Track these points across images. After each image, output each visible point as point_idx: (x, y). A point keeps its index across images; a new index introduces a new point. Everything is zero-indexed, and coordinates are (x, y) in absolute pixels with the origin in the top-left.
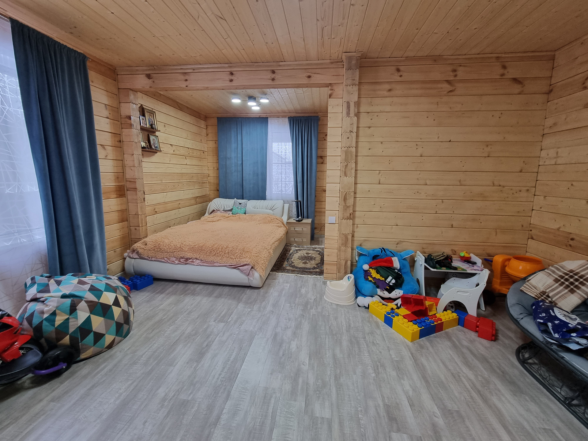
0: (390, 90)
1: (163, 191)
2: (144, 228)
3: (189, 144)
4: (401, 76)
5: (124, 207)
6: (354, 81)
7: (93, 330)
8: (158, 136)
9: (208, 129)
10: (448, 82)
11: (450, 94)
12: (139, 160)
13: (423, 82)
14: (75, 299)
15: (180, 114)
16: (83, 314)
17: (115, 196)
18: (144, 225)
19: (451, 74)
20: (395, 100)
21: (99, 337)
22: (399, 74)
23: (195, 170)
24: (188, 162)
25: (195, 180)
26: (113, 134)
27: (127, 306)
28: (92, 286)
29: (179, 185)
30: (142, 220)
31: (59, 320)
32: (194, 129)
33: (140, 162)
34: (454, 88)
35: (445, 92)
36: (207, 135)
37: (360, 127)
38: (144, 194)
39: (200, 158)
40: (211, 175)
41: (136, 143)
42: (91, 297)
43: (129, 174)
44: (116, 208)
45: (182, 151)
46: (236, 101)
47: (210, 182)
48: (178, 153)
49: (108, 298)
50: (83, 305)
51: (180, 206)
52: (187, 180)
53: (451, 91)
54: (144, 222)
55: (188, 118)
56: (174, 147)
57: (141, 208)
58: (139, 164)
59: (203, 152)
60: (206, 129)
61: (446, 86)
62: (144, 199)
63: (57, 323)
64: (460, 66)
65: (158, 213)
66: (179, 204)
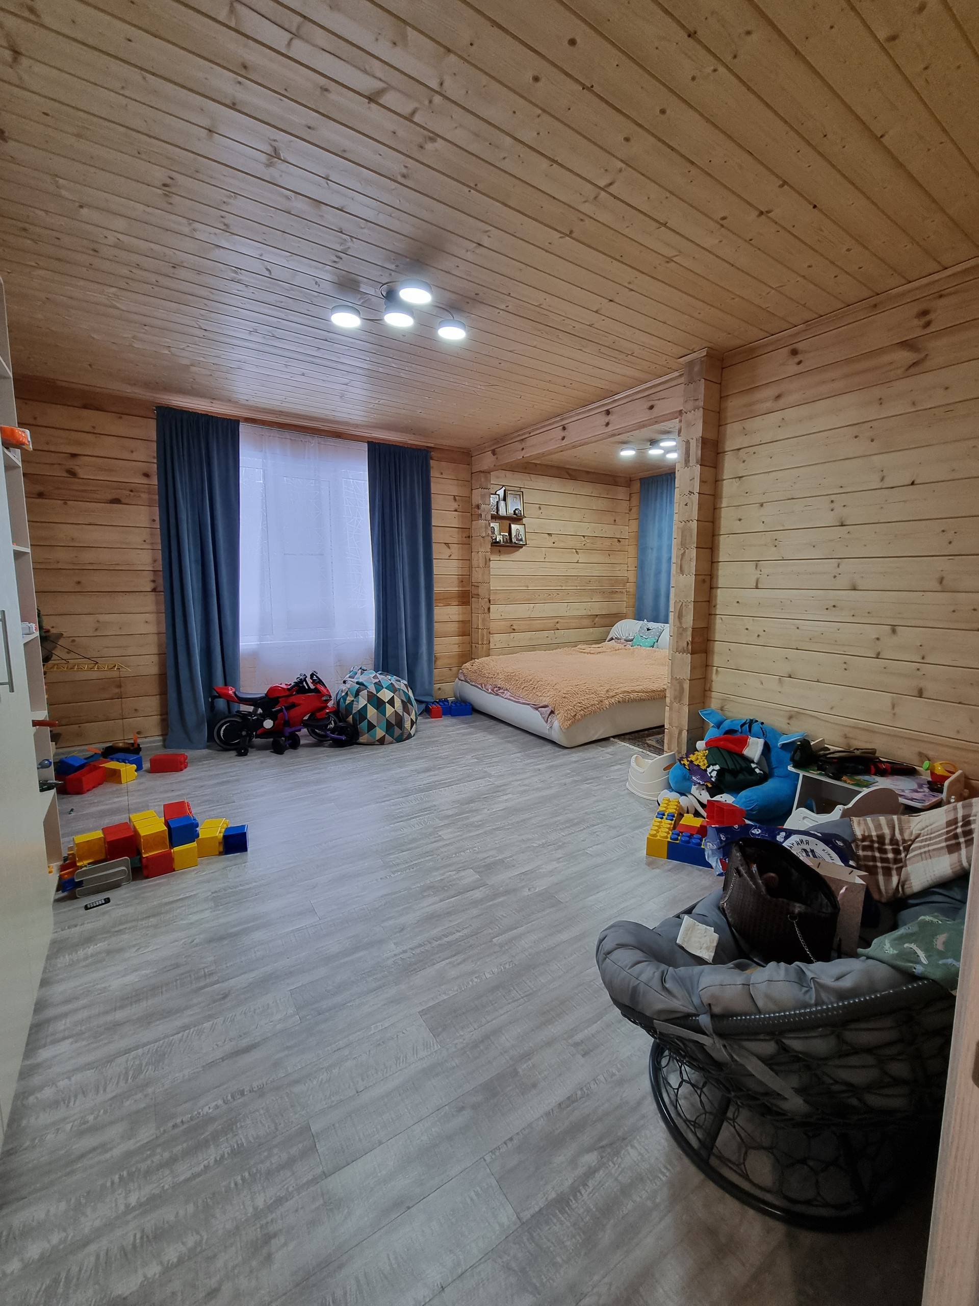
0: (778, 397)
1: (528, 601)
2: (485, 646)
3: (587, 529)
4: (799, 363)
5: (467, 618)
6: (697, 402)
7: (368, 717)
8: (524, 525)
9: (632, 499)
10: (906, 345)
11: (912, 370)
12: (486, 558)
13: (849, 361)
14: (362, 687)
15: (571, 486)
16: (362, 701)
17: (457, 603)
18: (485, 642)
19: (916, 322)
20: (790, 414)
21: (371, 727)
22: (797, 360)
23: (597, 571)
24: (582, 557)
25: (594, 586)
26: (460, 529)
27: (402, 710)
28: (379, 681)
29: (558, 594)
30: (483, 636)
31: (349, 699)
32: (601, 504)
33: (487, 561)
34: (922, 356)
35: (899, 371)
36: (630, 510)
37: (724, 480)
38: (490, 602)
39: (610, 551)
40: (632, 579)
41: (483, 537)
42: (372, 689)
43: (477, 576)
44: (456, 618)
45: (571, 542)
46: (627, 454)
47: (629, 592)
48: (562, 545)
49: (386, 695)
50: (364, 693)
51: (558, 626)
52: (577, 586)
53: (914, 363)
54: (485, 638)
55: (587, 489)
56: (554, 538)
57: (483, 620)
58: (486, 564)
59: (619, 541)
60: (629, 500)
61: (905, 357)
62: (489, 609)
63: (347, 702)
64: (941, 296)
65: (516, 631)
66: (557, 623)
